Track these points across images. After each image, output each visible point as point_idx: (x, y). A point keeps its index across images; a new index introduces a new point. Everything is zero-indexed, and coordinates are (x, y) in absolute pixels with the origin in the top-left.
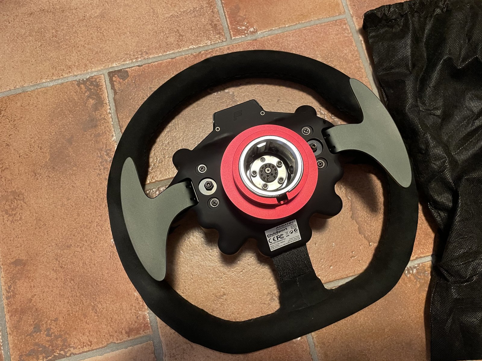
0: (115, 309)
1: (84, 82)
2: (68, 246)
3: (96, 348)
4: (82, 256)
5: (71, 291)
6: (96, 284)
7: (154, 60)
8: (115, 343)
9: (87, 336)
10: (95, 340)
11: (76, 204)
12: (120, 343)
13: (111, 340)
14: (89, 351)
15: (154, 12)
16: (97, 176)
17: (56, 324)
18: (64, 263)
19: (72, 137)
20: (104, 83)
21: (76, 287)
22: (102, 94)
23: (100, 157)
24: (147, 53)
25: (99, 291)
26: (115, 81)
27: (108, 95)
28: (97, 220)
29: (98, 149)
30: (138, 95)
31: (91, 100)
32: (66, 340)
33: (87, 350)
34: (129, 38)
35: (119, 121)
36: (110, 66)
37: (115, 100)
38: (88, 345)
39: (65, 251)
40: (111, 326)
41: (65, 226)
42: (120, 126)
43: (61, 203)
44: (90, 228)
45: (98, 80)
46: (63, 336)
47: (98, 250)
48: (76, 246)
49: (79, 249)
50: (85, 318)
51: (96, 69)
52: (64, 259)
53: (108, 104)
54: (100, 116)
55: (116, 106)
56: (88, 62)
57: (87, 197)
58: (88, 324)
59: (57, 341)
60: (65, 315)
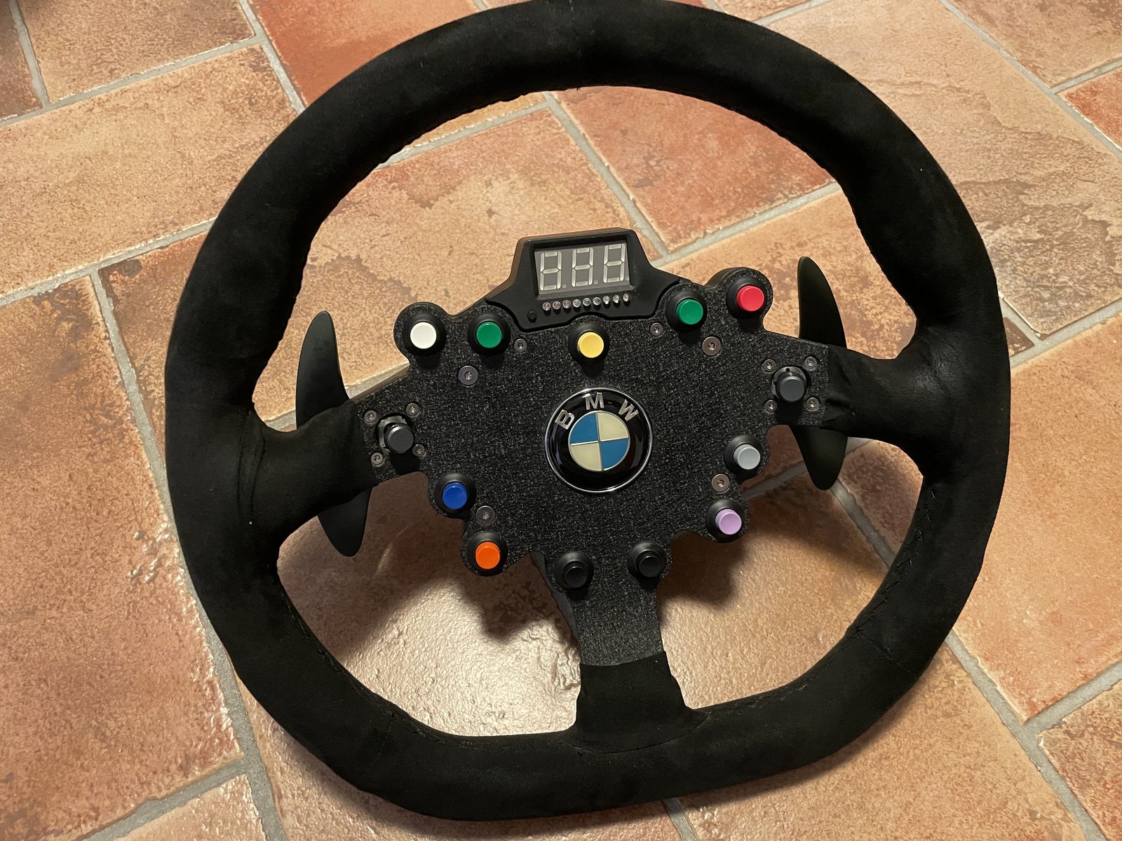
0: (148, 721)
1: (48, 296)
2: (28, 613)
3: (109, 821)
4: (61, 625)
5: (42, 706)
6: (98, 678)
7: (192, 233)
8: (155, 799)
9: (87, 798)
10: (107, 803)
11: (42, 523)
12: (167, 796)
13: (145, 794)
14: (94, 832)
15: (183, 156)
16: (87, 458)
17: (11, 788)
18: (21, 649)
19: (28, 397)
20: (92, 290)
21: (53, 695)
22: (88, 310)
23: (90, 422)
24: (176, 224)
25: (107, 692)
26: (114, 282)
27: (101, 308)
28: (93, 544)
29: (85, 409)
30: (164, 295)
31: (65, 324)
32: (37, 819)
33: (90, 829)
34: (138, 206)
35: (127, 349)
36: (102, 259)
37: (115, 313)
38: (91, 818)
39: (22, 623)
40: (141, 762)
41: (21, 571)
42: (130, 357)
43: (9, 527)
44: (76, 563)
45: (77, 287)
46: (28, 814)
47: (98, 605)
48: (48, 607)
49: (54, 613)
50: (78, 759)
51: (73, 270)
52: (20, 641)
53: (101, 323)
54: (87, 347)
55: (119, 324)
56: (55, 260)
57: (68, 504)
58: (88, 771)
59: (14, 829)
60: (30, 763)
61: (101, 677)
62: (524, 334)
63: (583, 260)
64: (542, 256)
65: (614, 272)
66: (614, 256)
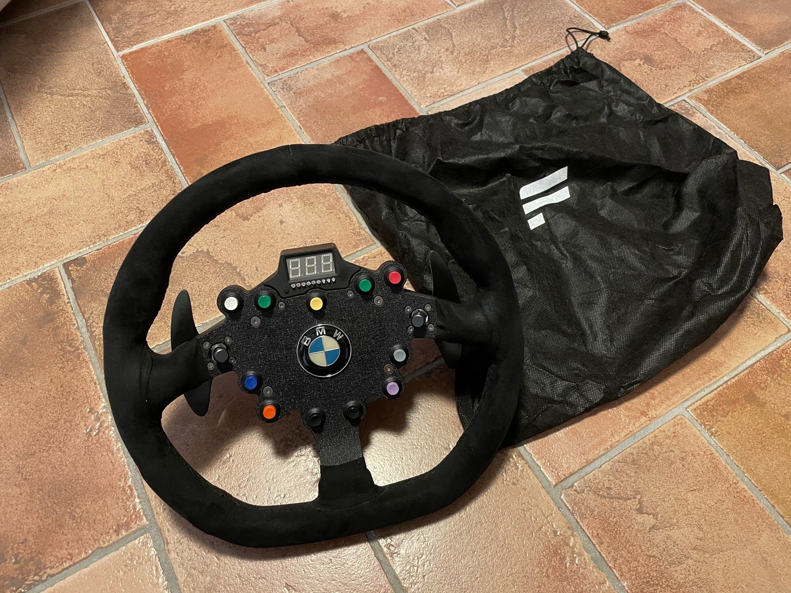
0: (97, 508)
1: (35, 280)
2: (31, 455)
3: (78, 560)
4: (49, 460)
5: (41, 503)
6: (70, 487)
7: (115, 240)
8: (102, 548)
9: (66, 549)
10: (77, 551)
11: (37, 406)
12: (108, 546)
13: (96, 546)
14: (70, 566)
15: (109, 196)
16: (60, 370)
17: (25, 546)
18: (28, 474)
19: (26, 337)
20: (59, 275)
21: (46, 497)
22: (58, 287)
23: (61, 350)
24: (106, 236)
25: (75, 494)
26: (72, 270)
27: (65, 286)
28: (65, 416)
29: (58, 342)
30: (100, 277)
31: (45, 295)
32: (40, 561)
33: (68, 565)
34: (84, 226)
35: (80, 308)
36: (64, 258)
37: (73, 288)
38: (68, 559)
39: (28, 460)
40: (94, 529)
41: (26, 432)
42: (82, 312)
43: (19, 409)
44: (56, 427)
45: (51, 274)
46: (35, 559)
47: (69, 449)
48: (42, 451)
49: (45, 454)
50: (61, 529)
51: (49, 264)
52: (27, 470)
53: (65, 294)
54: (58, 308)
55: (75, 294)
56: (38, 259)
57: (50, 395)
58: (66, 535)
59: (28, 566)
60: (35, 533)
61: (72, 486)
62: (283, 300)
63: (311, 262)
64: (290, 261)
65: (327, 267)
66: (327, 259)
